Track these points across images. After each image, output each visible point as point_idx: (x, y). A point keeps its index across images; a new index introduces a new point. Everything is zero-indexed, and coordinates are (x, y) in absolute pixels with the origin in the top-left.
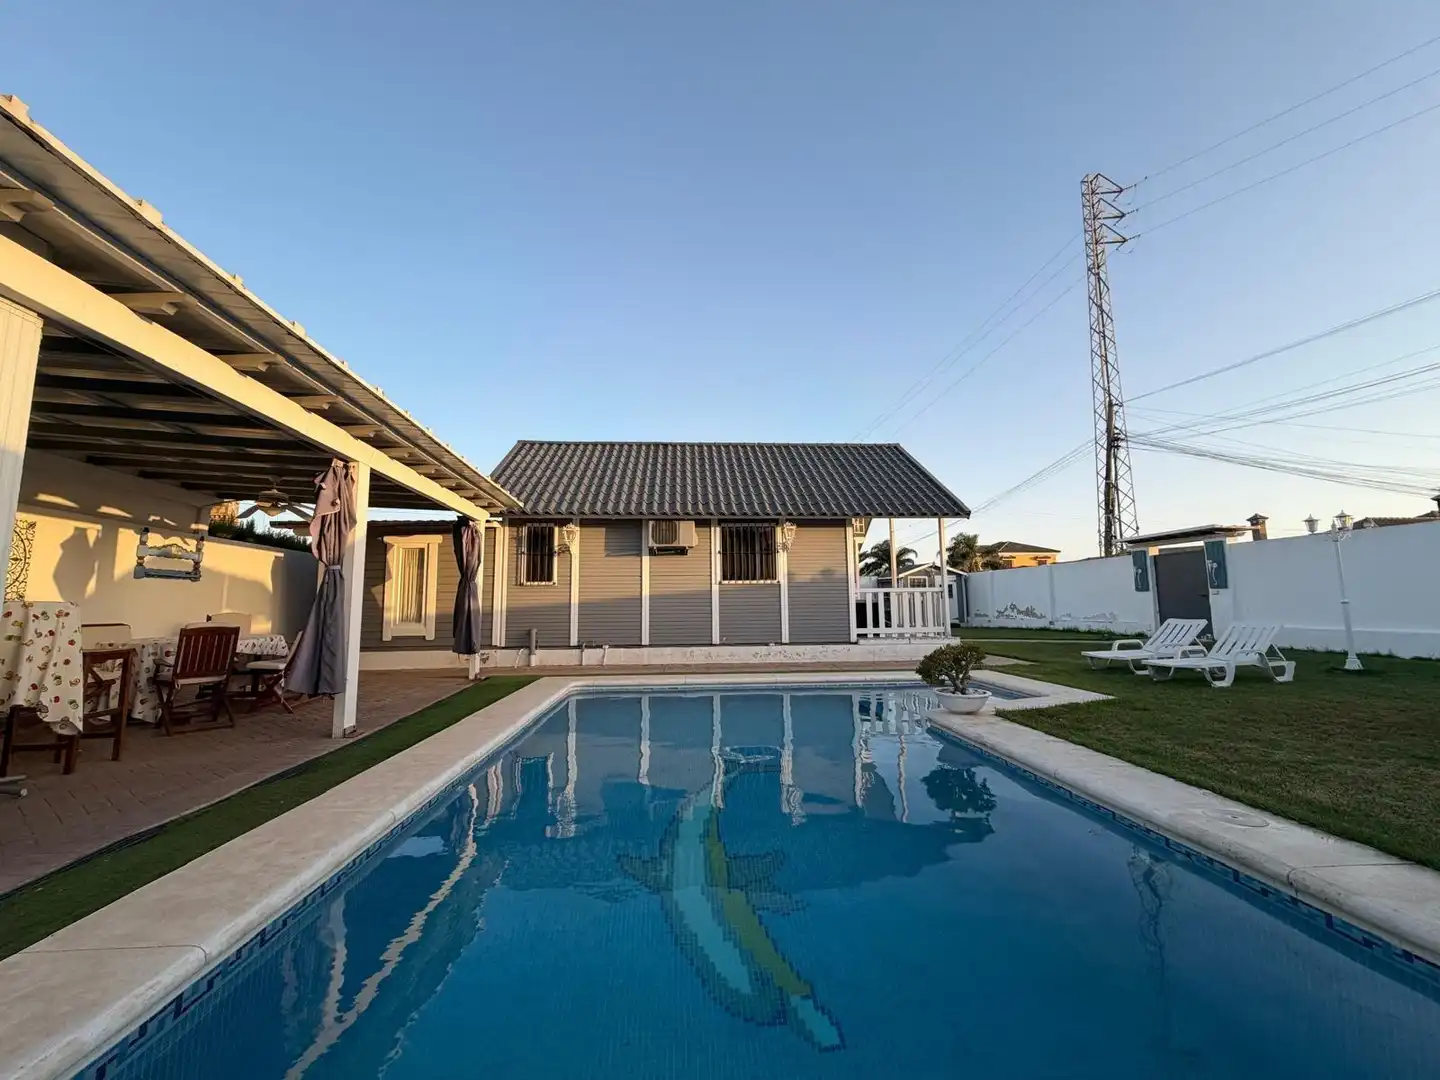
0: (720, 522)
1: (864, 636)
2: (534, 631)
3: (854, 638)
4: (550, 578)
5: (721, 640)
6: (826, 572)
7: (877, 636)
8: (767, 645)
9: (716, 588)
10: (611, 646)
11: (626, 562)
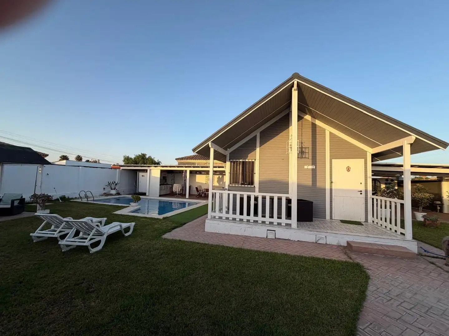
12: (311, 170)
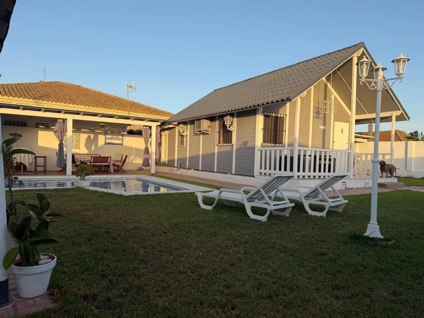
2: (180, 162)
3: (255, 173)
4: (184, 144)
5: (217, 170)
8: (227, 174)
9: (216, 147)
10: (194, 170)
11: (197, 137)
12: (322, 130)
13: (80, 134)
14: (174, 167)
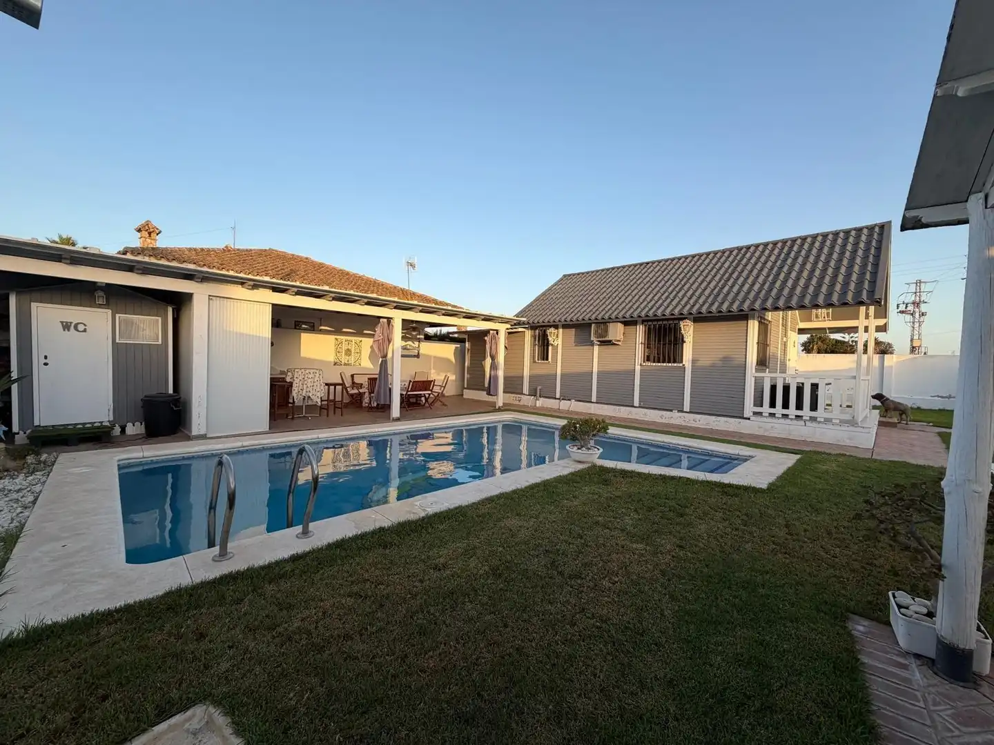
0: (643, 322)
1: (760, 414)
2: (539, 388)
3: (747, 413)
4: (547, 359)
5: (640, 404)
6: (726, 359)
7: (772, 415)
8: (671, 411)
9: (638, 368)
10: (576, 401)
11: (583, 349)
13: (361, 341)
14: (522, 394)
